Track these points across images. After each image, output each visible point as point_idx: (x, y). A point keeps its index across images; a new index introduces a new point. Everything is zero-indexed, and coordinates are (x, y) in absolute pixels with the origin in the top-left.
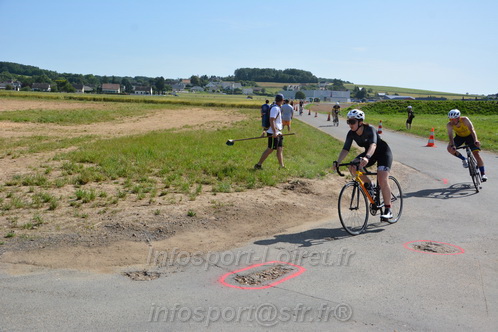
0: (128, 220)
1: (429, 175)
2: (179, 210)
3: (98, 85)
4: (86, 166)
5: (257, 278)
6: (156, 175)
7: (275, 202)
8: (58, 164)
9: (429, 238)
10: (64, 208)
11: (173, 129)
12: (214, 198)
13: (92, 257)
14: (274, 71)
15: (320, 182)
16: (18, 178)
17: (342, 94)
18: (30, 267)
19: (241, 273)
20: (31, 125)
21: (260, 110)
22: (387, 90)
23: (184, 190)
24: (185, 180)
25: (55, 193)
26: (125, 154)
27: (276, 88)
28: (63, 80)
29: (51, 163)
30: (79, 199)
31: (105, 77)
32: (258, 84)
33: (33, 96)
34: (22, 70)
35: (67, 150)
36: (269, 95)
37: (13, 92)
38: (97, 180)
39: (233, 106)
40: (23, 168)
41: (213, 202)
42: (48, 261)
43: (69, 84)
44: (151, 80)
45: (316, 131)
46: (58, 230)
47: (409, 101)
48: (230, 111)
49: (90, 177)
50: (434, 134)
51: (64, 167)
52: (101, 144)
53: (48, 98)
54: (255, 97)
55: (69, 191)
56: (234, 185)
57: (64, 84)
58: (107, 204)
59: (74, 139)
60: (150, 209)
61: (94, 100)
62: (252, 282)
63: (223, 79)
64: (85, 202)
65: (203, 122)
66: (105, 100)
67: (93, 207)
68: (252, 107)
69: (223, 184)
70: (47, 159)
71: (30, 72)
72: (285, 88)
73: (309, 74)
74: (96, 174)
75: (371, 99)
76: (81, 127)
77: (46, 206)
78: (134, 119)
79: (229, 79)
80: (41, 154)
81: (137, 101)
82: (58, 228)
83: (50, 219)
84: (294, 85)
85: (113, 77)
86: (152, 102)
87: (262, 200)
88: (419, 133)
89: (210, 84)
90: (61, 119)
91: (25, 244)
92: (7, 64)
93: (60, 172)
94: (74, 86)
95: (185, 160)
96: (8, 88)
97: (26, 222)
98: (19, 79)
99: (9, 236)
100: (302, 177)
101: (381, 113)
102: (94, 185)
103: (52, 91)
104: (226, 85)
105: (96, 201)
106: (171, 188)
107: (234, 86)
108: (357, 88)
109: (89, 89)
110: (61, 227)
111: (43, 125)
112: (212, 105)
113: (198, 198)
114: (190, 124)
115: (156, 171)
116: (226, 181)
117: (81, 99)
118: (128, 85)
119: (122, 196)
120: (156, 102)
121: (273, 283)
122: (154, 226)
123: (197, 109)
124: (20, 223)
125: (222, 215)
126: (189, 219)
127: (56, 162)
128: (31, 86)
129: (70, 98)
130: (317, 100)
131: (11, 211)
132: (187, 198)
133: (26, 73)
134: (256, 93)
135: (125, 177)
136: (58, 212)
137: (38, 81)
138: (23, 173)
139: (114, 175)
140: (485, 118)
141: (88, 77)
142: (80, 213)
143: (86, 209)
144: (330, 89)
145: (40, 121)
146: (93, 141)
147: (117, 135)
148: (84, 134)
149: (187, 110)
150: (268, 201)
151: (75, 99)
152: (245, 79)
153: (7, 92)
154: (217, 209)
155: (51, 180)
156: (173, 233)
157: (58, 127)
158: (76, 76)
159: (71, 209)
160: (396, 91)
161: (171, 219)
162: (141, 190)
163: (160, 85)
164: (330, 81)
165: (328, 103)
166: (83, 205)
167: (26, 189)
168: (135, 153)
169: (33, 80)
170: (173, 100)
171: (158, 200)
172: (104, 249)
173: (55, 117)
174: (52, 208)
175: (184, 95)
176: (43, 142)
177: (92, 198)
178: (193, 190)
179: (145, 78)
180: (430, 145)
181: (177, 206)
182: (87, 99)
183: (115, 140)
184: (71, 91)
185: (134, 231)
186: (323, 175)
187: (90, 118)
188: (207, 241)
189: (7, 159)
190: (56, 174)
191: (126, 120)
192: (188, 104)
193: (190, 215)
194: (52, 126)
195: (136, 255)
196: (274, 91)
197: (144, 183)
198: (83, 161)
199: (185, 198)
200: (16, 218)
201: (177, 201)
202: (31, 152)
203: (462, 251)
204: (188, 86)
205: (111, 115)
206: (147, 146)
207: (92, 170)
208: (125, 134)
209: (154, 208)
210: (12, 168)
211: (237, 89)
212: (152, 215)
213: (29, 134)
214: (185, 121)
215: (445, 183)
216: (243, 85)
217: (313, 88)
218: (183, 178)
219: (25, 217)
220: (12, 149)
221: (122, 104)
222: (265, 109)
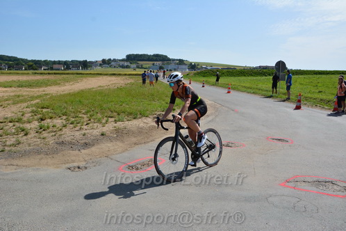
0: (68, 139)
1: (228, 108)
2: (96, 132)
3: (50, 66)
4: (44, 110)
6: (83, 114)
7: (149, 125)
8: (29, 110)
9: (228, 140)
10: (32, 134)
11: (93, 88)
12: (115, 125)
13: (49, 160)
14: (147, 55)
16: (6, 118)
17: (184, 67)
18: (15, 167)
19: (131, 165)
20: (13, 88)
21: (141, 77)
22: (207, 64)
23: (99, 121)
24: (99, 116)
25: (27, 126)
26: (66, 103)
27: (147, 64)
28: (31, 63)
29: (25, 110)
30: (41, 128)
31: (54, 61)
32: (139, 62)
33: (15, 73)
34: (8, 59)
35: (34, 102)
36: (145, 68)
37: (3, 71)
38: (51, 118)
39: (125, 75)
40: (9, 113)
41: (115, 127)
42: (24, 164)
43: (35, 65)
44: (80, 62)
47: (218, 70)
48: (124, 77)
49: (47, 116)
50: (230, 87)
51: (32, 112)
52: (52, 98)
53: (23, 74)
54: (137, 69)
55: (35, 124)
56: (126, 117)
57: (32, 65)
58: (56, 131)
59: (38, 96)
60: (80, 132)
61: (49, 74)
62: (137, 169)
63: (120, 60)
64: (44, 130)
65: (109, 84)
66: (55, 74)
67: (49, 133)
68: (136, 75)
69: (120, 117)
70: (22, 107)
71: (12, 59)
72: (153, 64)
73: (166, 56)
74: (50, 115)
75: (199, 69)
76: (41, 89)
77: (23, 134)
78: (71, 83)
79: (123, 60)
80: (19, 105)
81: (73, 74)
82: (29, 145)
83: (25, 141)
84: (158, 62)
85: (59, 61)
86: (81, 74)
87: (142, 125)
88: (223, 86)
89: (113, 63)
90: (30, 85)
91: (12, 155)
93: (30, 115)
94: (37, 66)
95: (100, 105)
97: (12, 143)
98: (6, 64)
99: (2, 151)
100: (163, 111)
102: (49, 120)
103: (25, 69)
104: (121, 63)
105: (50, 130)
106: (92, 120)
107: (126, 64)
108: (191, 63)
109: (46, 68)
110: (31, 145)
111: (20, 89)
112: (114, 74)
113: (107, 125)
114: (102, 85)
115: (84, 111)
116: (122, 115)
117: (41, 74)
118: (68, 65)
119: (65, 126)
120: (83, 74)
121: (148, 169)
122: (83, 141)
123: (106, 77)
124: (8, 143)
125: (120, 134)
126: (102, 137)
127: (28, 109)
128: (13, 67)
129: (35, 73)
131: (3, 137)
133: (10, 61)
134: (138, 67)
135: (66, 115)
136: (29, 136)
137: (17, 64)
138: (9, 115)
139: (60, 115)
140: (255, 78)
141: (45, 61)
142: (42, 136)
143: (45, 134)
144: (177, 64)
145: (19, 87)
146: (48, 96)
147: (62, 93)
148: (44, 93)
149: (101, 78)
150: (145, 125)
151: (38, 73)
152: (132, 60)
154: (117, 130)
155: (25, 119)
156: (93, 145)
157: (29, 89)
158: (38, 61)
159: (37, 134)
160: (211, 65)
161: (92, 138)
162: (75, 122)
163: (85, 64)
164: (177, 60)
166: (43, 132)
167: (11, 124)
168: (72, 102)
169: (14, 64)
170: (92, 72)
171: (85, 127)
172: (55, 156)
173: (27, 84)
174: (26, 135)
175: (98, 69)
176: (21, 98)
177: (48, 128)
178: (104, 121)
179: (77, 61)
180: (229, 92)
181: (95, 130)
182: (45, 74)
183: (61, 95)
184: (36, 69)
185: (72, 145)
187: (46, 84)
188: (112, 148)
190: (28, 115)
191: (67, 84)
192: (101, 74)
193: (102, 135)
194: (25, 89)
195: (73, 158)
196: (148, 66)
197: (77, 119)
198: (43, 108)
199: (100, 125)
200: (6, 141)
201: (95, 127)
202: (14, 104)
203: (244, 146)
204: (100, 65)
205: (58, 82)
206: (78, 98)
207: (48, 113)
208: (66, 92)
209: (83, 132)
210: (3, 113)
211: (127, 66)
212: (81, 136)
213: (12, 94)
214: (99, 84)
215: (236, 112)
216: (131, 63)
217: (169, 64)
218: (98, 114)
219: (11, 140)
220: (3, 103)
221: (64, 76)
222: (144, 76)
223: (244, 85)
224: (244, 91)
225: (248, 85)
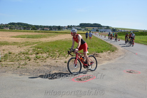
0: (49, 64)
1: (132, 52)
3: (43, 28)
4: (39, 49)
5: (82, 79)
8: (32, 49)
9: (131, 69)
10: (32, 60)
11: (62, 40)
14: (90, 24)
15: (101, 54)
16: (21, 52)
17: (109, 30)
20: (25, 39)
22: (122, 29)
23: (64, 56)
24: (65, 53)
25: (30, 56)
26: (49, 46)
27: (90, 28)
28: (34, 27)
29: (30, 49)
30: (36, 58)
31: (45, 26)
32: (86, 27)
33: (26, 31)
34: (24, 24)
35: (34, 45)
36: (89, 31)
37: (21, 30)
38: (41, 53)
39: (79, 33)
44: (57, 27)
45: (101, 40)
46: (31, 66)
47: (128, 32)
49: (40, 52)
52: (43, 44)
53: (30, 32)
54: (85, 31)
57: (34, 28)
58: (44, 59)
59: (36, 42)
61: (42, 32)
62: (81, 80)
63: (76, 26)
64: (38, 59)
66: (45, 32)
68: (84, 34)
70: (29, 47)
71: (26, 25)
72: (93, 29)
73: (100, 25)
74: (41, 51)
75: (117, 31)
76: (38, 39)
77: (28, 60)
78: (52, 37)
79: (78, 26)
80: (27, 46)
81: (53, 32)
84: (96, 28)
85: (47, 26)
86: (57, 32)
89: (73, 28)
90: (33, 37)
92: (20, 23)
94: (37, 28)
95: (65, 48)
96: (20, 29)
97: (23, 64)
98: (23, 27)
99: (18, 67)
100: (96, 52)
101: (120, 35)
102: (40, 54)
103: (31, 30)
104: (77, 28)
105: (41, 59)
106: (61, 55)
107: (79, 28)
108: (113, 28)
109: (41, 29)
110: (32, 65)
111: (28, 39)
113: (68, 58)
114: (67, 38)
115: (57, 51)
117: (38, 32)
118: (51, 28)
119: (48, 57)
120: (58, 33)
121: (86, 81)
122: (56, 65)
124: (21, 64)
127: (31, 48)
128: (26, 29)
129: (36, 32)
130: (102, 32)
131: (19, 61)
132: (65, 58)
133: (25, 25)
134: (85, 30)
135: (49, 52)
136: (31, 61)
137: (28, 27)
138: (23, 51)
139: (46, 52)
141: (40, 26)
142: (36, 62)
143: (38, 61)
145: (28, 38)
146: (41, 43)
147: (47, 41)
148: (39, 41)
149: (66, 35)
151: (37, 32)
152: (82, 26)
153: (20, 30)
155: (29, 53)
157: (32, 39)
158: (37, 26)
159: (34, 60)
160: (124, 29)
162: (53, 56)
163: (59, 28)
164: (106, 26)
165: (105, 32)
166: (38, 60)
167: (23, 55)
168: (52, 46)
169: (26, 27)
170: (62, 32)
171: (57, 58)
173: (32, 37)
174: (29, 60)
175: (66, 31)
176: (28, 43)
177: (40, 58)
178: (66, 56)
179: (55, 26)
181: (62, 60)
182: (40, 32)
184: (36, 30)
186: (102, 52)
187: (40, 37)
189: (19, 48)
190: (31, 51)
191: (50, 37)
192: (67, 33)
194: (31, 39)
196: (90, 29)
197: (54, 54)
198: (38, 48)
199: (64, 58)
200: (20, 63)
201: (62, 58)
202: (25, 46)
203: (140, 73)
204: (67, 28)
205: (46, 36)
206: (55, 44)
207: (40, 50)
208: (49, 41)
209: (56, 61)
210: (20, 50)
211: (80, 29)
212: (55, 62)
213: (25, 41)
214: (66, 38)
215: (136, 54)
216: (82, 28)
217: (101, 28)
218: (64, 53)
219: (23, 63)
220: (20, 45)
221: (49, 33)
222: (87, 34)
223: (143, 40)
224: (143, 44)
225: (145, 40)
